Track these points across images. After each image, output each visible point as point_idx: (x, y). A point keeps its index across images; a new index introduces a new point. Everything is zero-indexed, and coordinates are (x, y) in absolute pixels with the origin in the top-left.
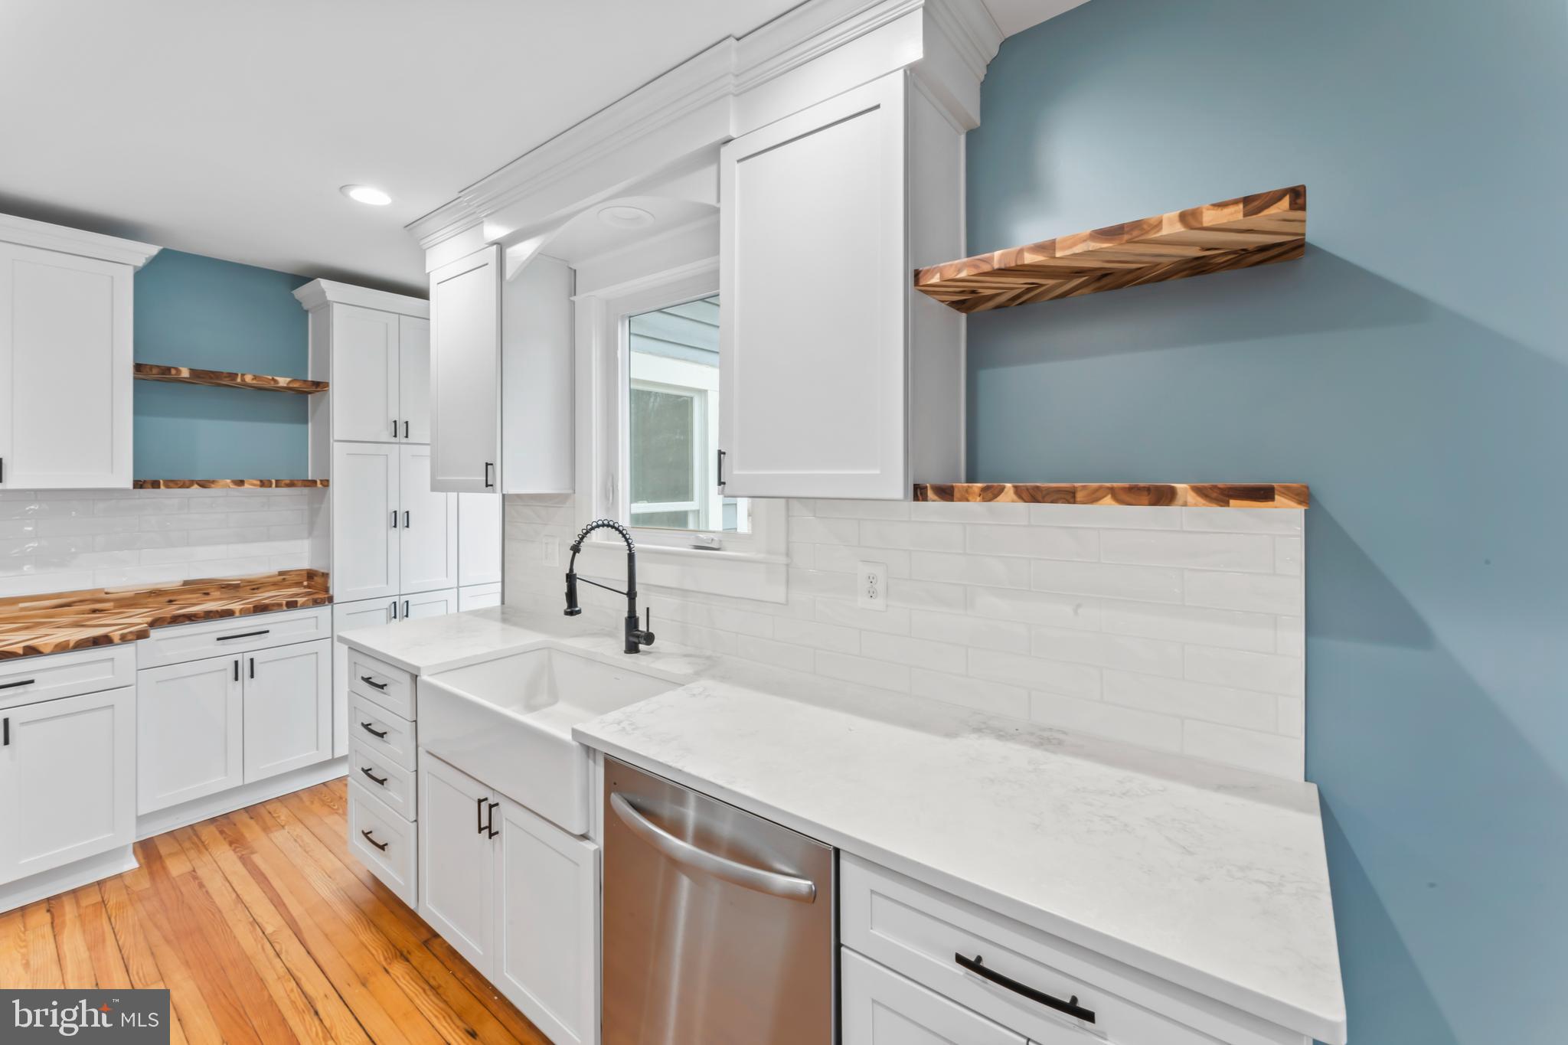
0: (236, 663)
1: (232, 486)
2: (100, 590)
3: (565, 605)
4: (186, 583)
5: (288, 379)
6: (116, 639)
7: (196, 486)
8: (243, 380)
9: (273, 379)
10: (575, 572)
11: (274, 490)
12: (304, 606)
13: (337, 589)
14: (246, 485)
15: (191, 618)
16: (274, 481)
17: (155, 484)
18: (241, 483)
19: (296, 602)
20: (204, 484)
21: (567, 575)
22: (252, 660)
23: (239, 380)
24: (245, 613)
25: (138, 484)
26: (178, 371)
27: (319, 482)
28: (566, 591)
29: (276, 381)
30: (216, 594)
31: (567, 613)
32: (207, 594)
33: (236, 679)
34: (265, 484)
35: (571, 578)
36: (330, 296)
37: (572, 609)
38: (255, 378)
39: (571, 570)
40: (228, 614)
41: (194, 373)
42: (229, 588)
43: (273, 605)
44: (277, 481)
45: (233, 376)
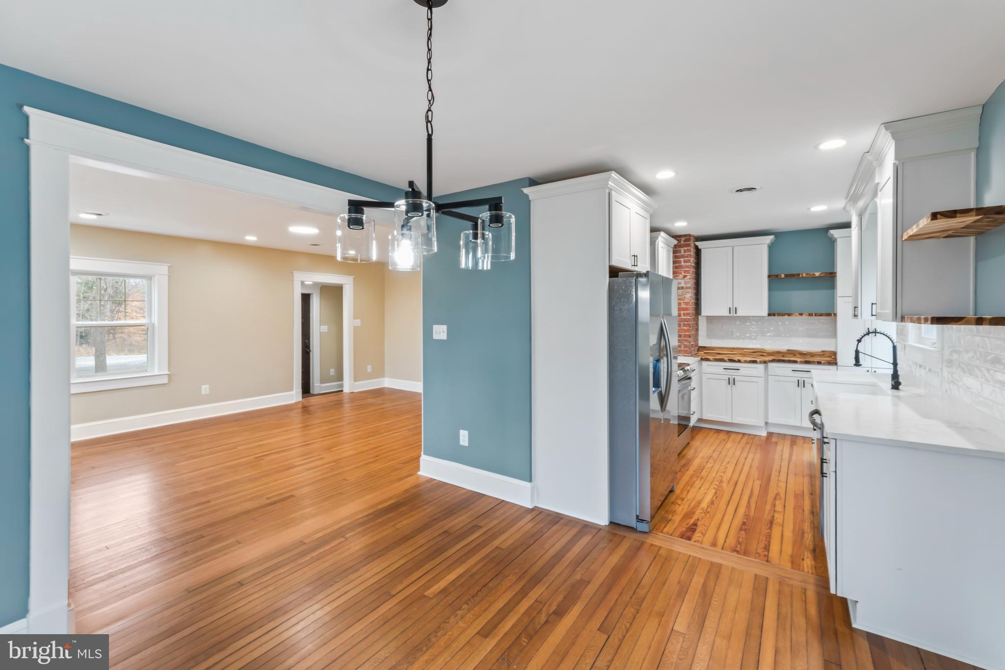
0: (798, 380)
1: (798, 315)
2: (763, 349)
3: (854, 362)
4: (788, 350)
5: (820, 273)
6: (758, 362)
7: (786, 316)
8: (802, 276)
9: (814, 274)
10: (859, 349)
11: (814, 317)
12: (824, 364)
13: (839, 360)
14: (804, 316)
15: (784, 361)
16: (814, 314)
17: (774, 315)
18: (801, 314)
19: (821, 362)
20: (789, 315)
21: (856, 351)
22: (804, 381)
23: (801, 276)
24: (801, 362)
25: (769, 315)
26: (781, 276)
27: (832, 314)
28: (854, 356)
29: (814, 275)
30: (798, 356)
31: (855, 365)
32: (795, 355)
33: (798, 386)
34: (810, 315)
35: (857, 352)
36: (836, 236)
37: (857, 363)
38: (807, 274)
39: (857, 349)
40: (795, 362)
41: (786, 276)
42: (802, 354)
43: (812, 362)
44: (815, 314)
45: (798, 275)
